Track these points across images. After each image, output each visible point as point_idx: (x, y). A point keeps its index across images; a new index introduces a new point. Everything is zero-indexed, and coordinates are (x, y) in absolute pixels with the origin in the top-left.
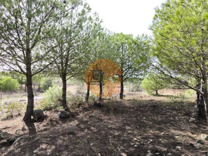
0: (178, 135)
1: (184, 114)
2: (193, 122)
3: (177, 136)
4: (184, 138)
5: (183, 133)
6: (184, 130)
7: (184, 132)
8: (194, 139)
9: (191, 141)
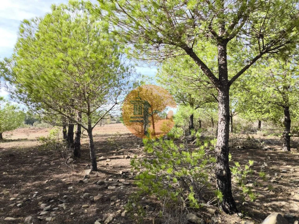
2: (71, 163)
3: (63, 179)
4: (72, 178)
6: (67, 171)
8: (81, 176)
9: (79, 178)
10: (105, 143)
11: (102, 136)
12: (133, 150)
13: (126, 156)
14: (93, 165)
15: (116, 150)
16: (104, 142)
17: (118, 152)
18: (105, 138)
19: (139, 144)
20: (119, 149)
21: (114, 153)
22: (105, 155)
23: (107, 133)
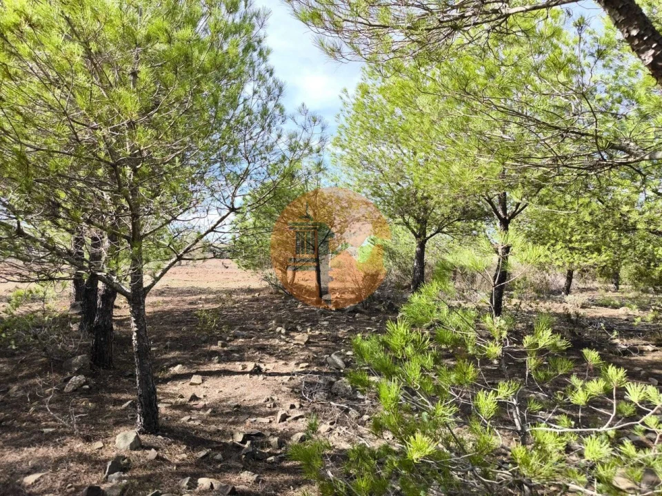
0: (35, 470)
1: (42, 364)
2: (78, 390)
3: (29, 473)
4: (62, 474)
5: (52, 452)
6: (53, 433)
7: (55, 446)
8: (97, 462)
9: (87, 472)
10: (188, 317)
11: (181, 292)
12: (266, 343)
13: (250, 366)
14: (144, 415)
15: (220, 343)
16: (186, 313)
17: (225, 349)
18: (190, 298)
19: (282, 323)
20: (228, 338)
21: (215, 353)
22: (187, 359)
23: (196, 285)
